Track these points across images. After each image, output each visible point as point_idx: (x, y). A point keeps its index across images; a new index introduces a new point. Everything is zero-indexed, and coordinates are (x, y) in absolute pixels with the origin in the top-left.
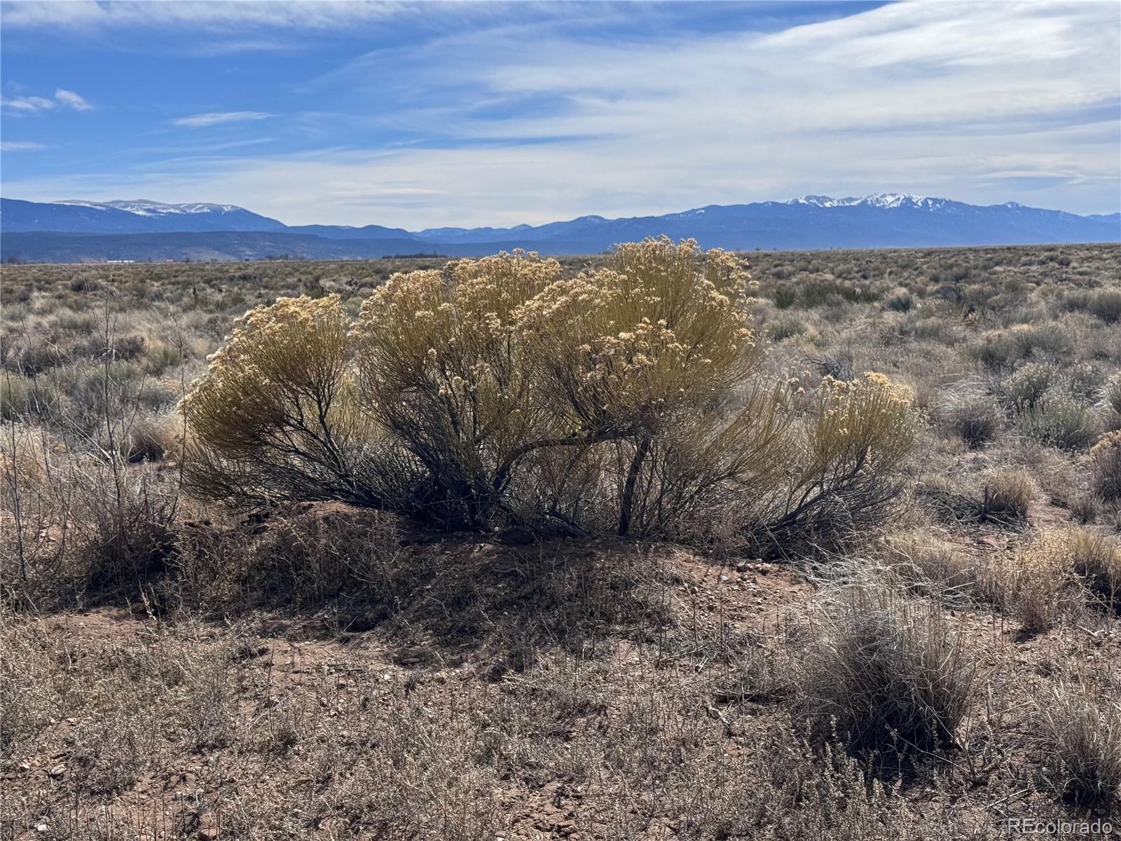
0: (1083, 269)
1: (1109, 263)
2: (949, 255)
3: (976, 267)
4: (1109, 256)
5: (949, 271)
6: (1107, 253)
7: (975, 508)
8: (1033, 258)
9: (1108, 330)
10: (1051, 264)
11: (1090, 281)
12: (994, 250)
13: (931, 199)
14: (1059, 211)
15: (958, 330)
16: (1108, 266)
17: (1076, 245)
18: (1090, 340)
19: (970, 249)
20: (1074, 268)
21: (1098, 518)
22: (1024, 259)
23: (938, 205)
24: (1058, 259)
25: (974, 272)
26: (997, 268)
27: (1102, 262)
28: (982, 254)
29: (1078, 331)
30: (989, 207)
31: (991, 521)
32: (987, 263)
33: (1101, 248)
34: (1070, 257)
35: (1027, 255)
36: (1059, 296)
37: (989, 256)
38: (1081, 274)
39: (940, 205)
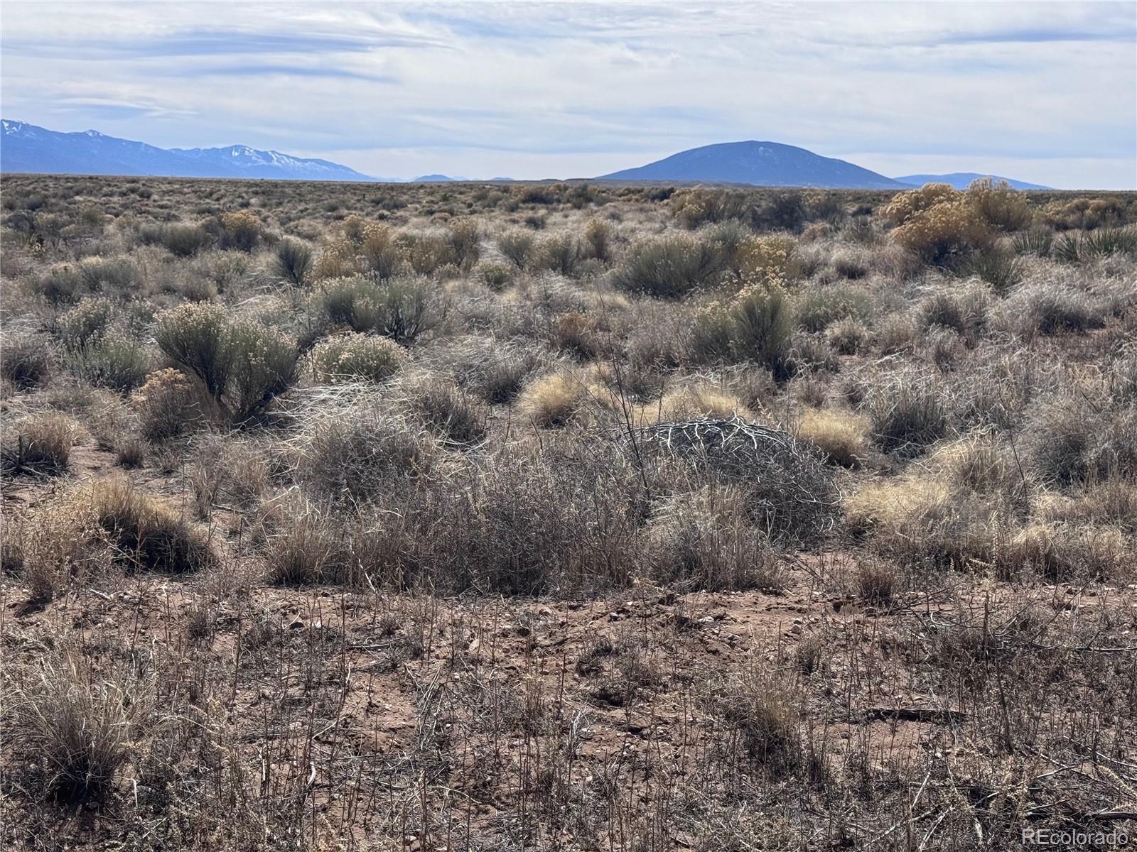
0: (164, 202)
1: (189, 198)
2: (28, 182)
3: (55, 196)
4: (190, 190)
5: (26, 199)
6: (188, 188)
7: (8, 459)
8: (115, 189)
9: (179, 265)
10: (132, 196)
11: (169, 214)
12: (76, 179)
13: (7, 121)
14: (141, 143)
15: (25, 261)
16: (188, 200)
17: (159, 178)
18: (159, 275)
19: (50, 177)
20: (155, 201)
21: (145, 463)
22: (105, 189)
23: (15, 128)
24: (138, 191)
25: (53, 200)
26: (77, 198)
27: (182, 197)
28: (62, 182)
29: (148, 265)
30: (69, 134)
31: (28, 473)
32: (66, 191)
33: (182, 182)
34: (152, 190)
35: (109, 185)
36: (136, 229)
37: (70, 184)
38: (162, 207)
39: (17, 128)
